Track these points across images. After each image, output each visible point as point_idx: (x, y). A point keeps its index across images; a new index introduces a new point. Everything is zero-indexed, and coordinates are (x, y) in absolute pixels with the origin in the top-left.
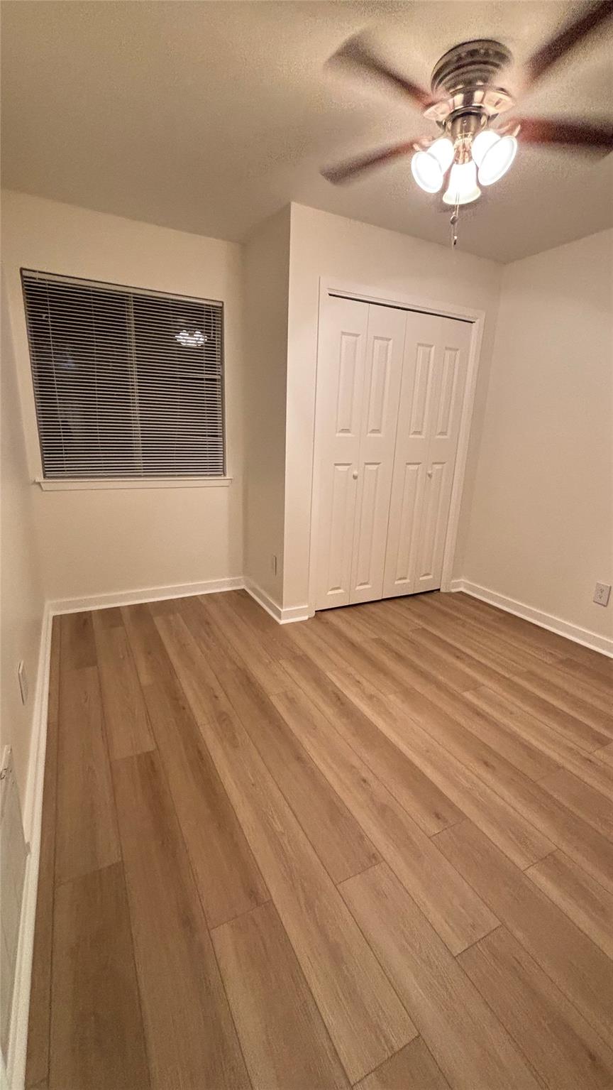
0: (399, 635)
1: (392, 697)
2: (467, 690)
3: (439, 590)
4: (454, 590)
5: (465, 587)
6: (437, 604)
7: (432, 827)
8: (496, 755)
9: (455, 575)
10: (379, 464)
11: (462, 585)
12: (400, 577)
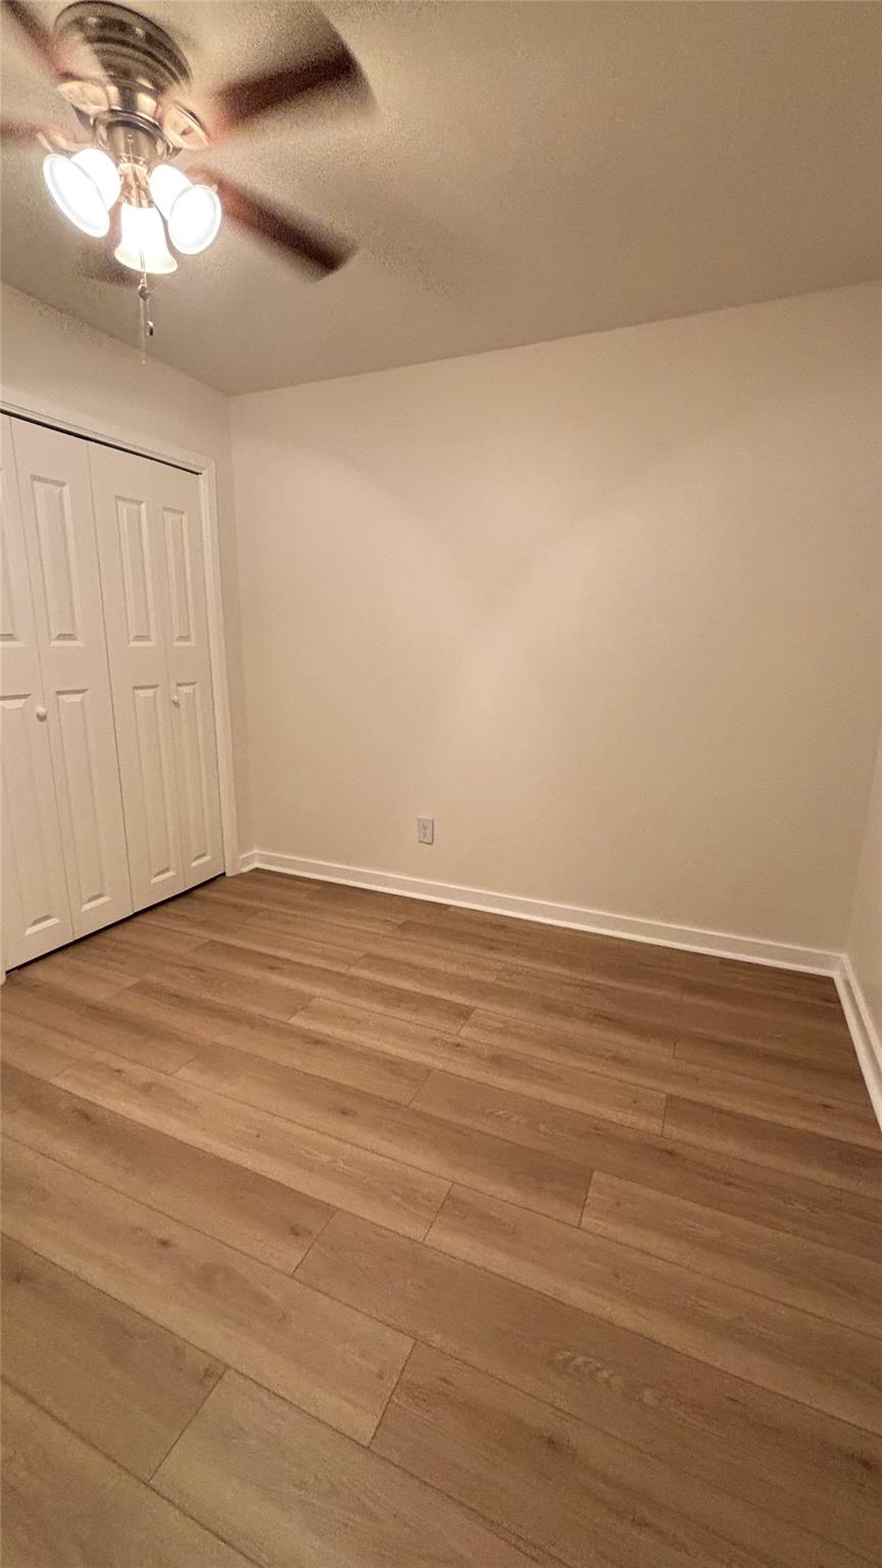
0: (172, 964)
1: (185, 1073)
2: (294, 1013)
3: (224, 874)
4: (245, 870)
5: (261, 861)
6: (225, 897)
7: (291, 1255)
8: (355, 1093)
9: (243, 847)
10: (84, 691)
11: (257, 858)
12: (157, 871)
